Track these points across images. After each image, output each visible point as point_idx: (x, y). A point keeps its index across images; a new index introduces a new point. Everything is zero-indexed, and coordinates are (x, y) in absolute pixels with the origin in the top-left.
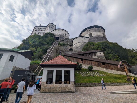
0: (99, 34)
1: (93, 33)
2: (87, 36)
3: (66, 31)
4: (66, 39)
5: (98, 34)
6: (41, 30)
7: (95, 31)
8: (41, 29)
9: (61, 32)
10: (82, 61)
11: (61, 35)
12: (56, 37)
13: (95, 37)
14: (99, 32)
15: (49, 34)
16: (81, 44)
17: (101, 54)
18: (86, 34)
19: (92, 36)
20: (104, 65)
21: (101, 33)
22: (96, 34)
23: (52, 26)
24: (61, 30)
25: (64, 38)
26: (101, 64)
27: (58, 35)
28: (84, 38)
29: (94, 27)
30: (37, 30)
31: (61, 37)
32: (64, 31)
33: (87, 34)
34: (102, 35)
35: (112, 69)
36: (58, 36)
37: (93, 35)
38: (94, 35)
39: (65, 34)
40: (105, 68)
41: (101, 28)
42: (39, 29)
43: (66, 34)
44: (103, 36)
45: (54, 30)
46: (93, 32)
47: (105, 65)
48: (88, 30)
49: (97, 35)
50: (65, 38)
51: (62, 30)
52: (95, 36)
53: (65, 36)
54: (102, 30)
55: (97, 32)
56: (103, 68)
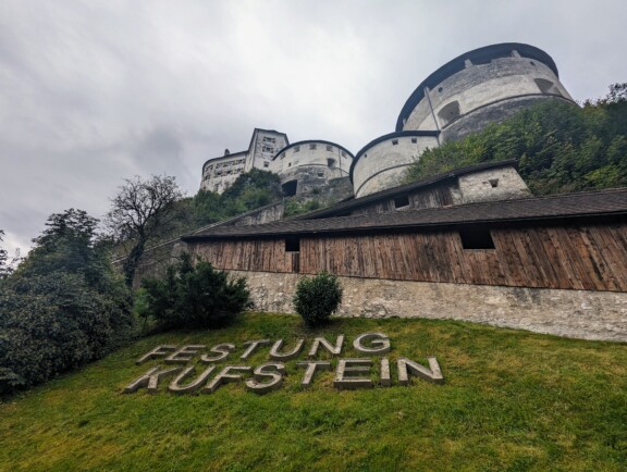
0: (503, 88)
1: (464, 99)
2: (428, 124)
3: (330, 145)
4: (331, 181)
5: (501, 93)
6: (229, 172)
7: (477, 80)
8: (227, 169)
9: (305, 158)
10: (289, 255)
11: (306, 170)
12: (284, 186)
13: (479, 117)
14: (507, 78)
15: (249, 179)
16: (392, 176)
17: (502, 182)
18: (423, 120)
19: (463, 115)
20: (480, 255)
21: (519, 80)
22: (485, 95)
23: (269, 139)
24: (308, 146)
25: (323, 181)
26: (454, 243)
27: (295, 170)
28: (409, 139)
29: (468, 62)
30: (213, 174)
31: (307, 177)
32: (321, 149)
33: (430, 117)
34: (534, 89)
35: (590, 287)
36: (291, 178)
37: (463, 110)
38: (471, 104)
39: (331, 162)
40: (499, 282)
41: (515, 53)
42: (219, 170)
43: (337, 158)
44: (538, 91)
45: (274, 154)
46: (466, 93)
47: (491, 246)
48: (431, 93)
49: (494, 100)
50: (329, 178)
51: (313, 144)
52: (479, 112)
53: (327, 170)
54: (528, 60)
55: (493, 81)
56: (477, 282)
